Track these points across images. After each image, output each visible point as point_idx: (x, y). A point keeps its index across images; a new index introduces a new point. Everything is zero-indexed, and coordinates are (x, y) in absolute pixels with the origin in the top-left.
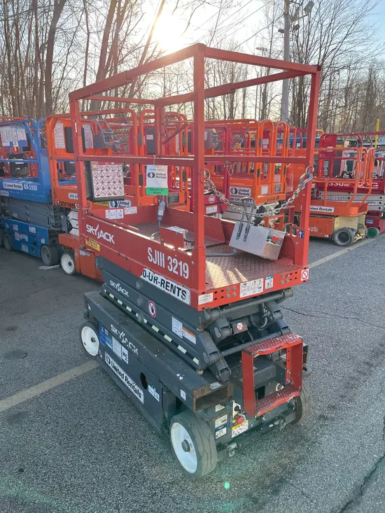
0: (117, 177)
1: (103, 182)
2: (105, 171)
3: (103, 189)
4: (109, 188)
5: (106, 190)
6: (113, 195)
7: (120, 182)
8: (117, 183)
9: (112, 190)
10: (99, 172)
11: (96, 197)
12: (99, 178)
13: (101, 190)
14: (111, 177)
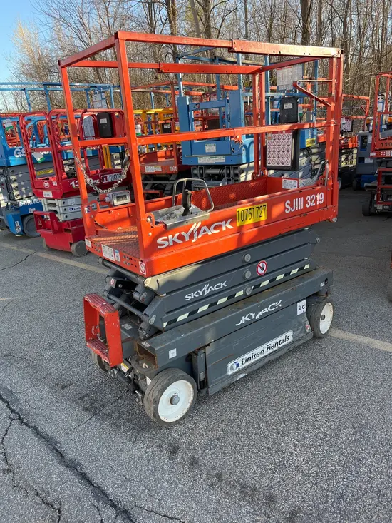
0: (286, 146)
1: (274, 151)
2: (277, 140)
3: (274, 157)
4: (279, 157)
5: (276, 159)
6: (281, 165)
7: (288, 151)
8: (286, 153)
9: (281, 159)
10: (272, 141)
11: (267, 164)
12: (272, 147)
13: (272, 159)
14: (281, 146)
